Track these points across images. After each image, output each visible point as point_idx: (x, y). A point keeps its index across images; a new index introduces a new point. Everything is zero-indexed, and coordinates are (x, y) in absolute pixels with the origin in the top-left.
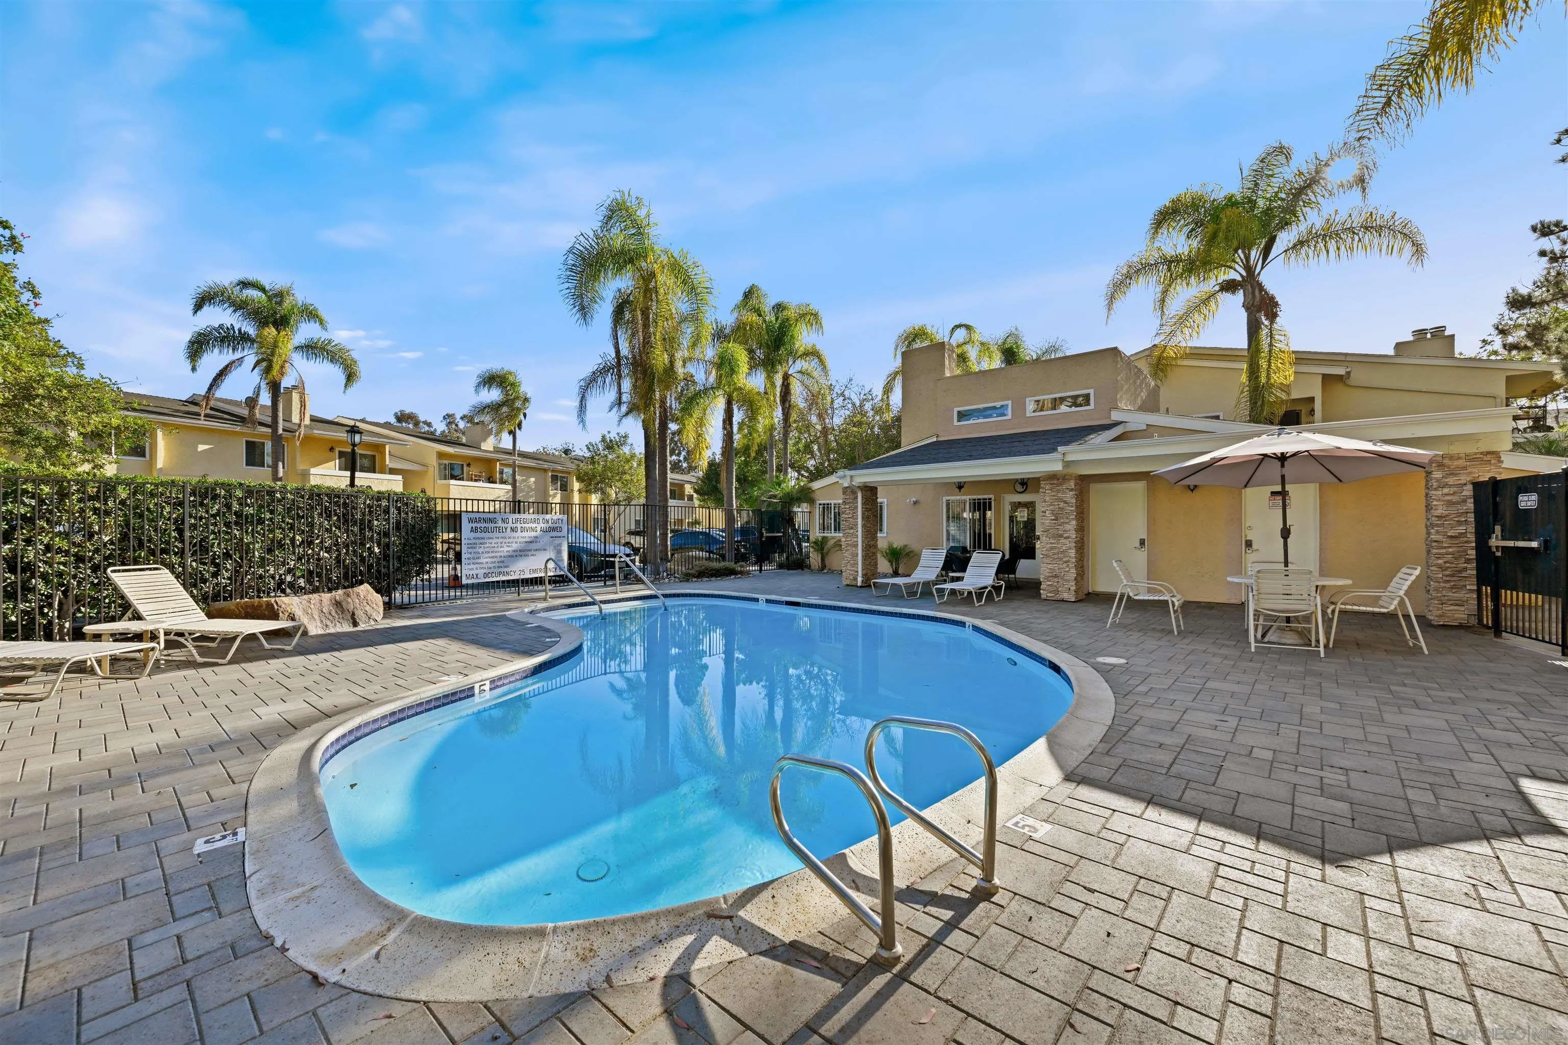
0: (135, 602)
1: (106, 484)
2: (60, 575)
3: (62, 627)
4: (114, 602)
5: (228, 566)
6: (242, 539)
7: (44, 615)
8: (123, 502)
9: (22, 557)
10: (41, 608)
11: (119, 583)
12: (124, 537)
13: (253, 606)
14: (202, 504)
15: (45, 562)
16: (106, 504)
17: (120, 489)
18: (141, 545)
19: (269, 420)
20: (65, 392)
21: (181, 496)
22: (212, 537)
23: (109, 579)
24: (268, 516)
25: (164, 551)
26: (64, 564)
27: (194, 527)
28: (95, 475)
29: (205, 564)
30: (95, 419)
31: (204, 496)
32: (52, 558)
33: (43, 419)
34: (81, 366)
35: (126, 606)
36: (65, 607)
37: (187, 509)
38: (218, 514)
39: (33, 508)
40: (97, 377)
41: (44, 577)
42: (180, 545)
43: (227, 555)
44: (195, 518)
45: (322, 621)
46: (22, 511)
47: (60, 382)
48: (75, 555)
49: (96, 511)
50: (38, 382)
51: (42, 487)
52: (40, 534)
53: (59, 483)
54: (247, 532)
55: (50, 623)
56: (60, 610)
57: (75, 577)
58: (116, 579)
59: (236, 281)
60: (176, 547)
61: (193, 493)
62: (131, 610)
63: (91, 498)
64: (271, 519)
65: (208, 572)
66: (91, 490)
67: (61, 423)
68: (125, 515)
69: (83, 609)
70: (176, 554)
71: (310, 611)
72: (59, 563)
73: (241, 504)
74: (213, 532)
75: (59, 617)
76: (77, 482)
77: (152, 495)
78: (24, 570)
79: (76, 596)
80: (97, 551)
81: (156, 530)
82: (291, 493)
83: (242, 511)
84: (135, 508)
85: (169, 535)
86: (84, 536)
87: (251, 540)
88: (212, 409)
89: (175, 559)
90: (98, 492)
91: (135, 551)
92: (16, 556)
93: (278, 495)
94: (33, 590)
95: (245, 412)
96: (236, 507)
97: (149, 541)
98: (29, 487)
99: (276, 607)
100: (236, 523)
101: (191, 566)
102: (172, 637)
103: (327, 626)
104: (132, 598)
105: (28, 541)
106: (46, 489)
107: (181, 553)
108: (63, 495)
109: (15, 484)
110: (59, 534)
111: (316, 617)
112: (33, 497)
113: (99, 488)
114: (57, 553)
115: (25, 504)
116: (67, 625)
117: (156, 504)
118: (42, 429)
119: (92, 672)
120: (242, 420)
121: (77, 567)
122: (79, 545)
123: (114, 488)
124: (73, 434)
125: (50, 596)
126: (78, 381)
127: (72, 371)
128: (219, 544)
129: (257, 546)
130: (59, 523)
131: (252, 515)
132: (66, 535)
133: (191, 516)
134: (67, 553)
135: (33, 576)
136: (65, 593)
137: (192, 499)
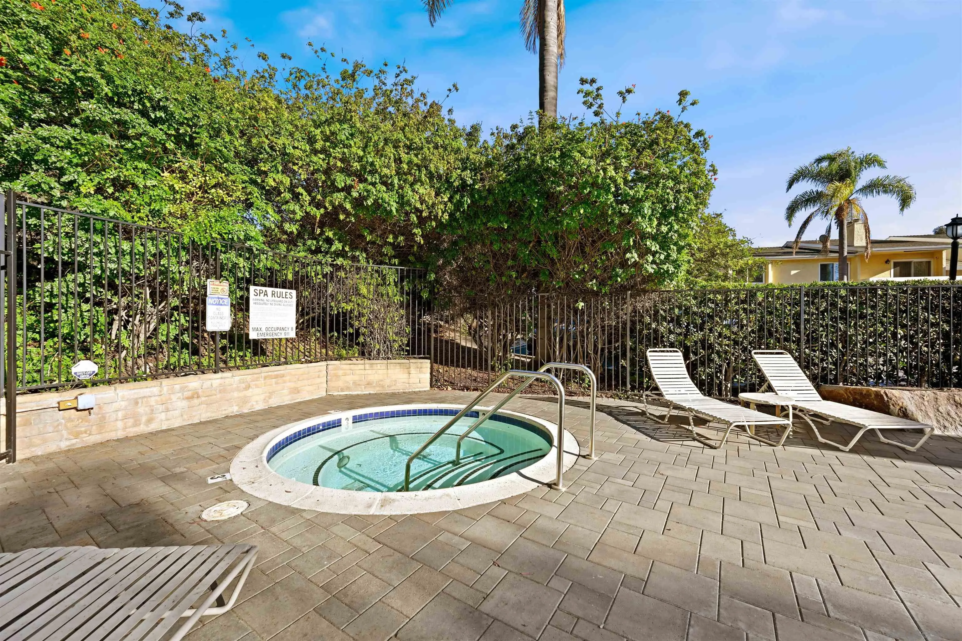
0: (769, 378)
1: (751, 291)
2: (726, 352)
3: (726, 386)
4: (755, 374)
5: (833, 354)
6: (845, 332)
7: (718, 378)
8: (760, 304)
9: (708, 340)
10: (717, 372)
11: (759, 362)
12: (761, 329)
13: (860, 393)
14: (813, 303)
15: (719, 344)
16: (750, 305)
17: (759, 294)
18: (770, 334)
19: (837, 248)
20: (728, 250)
21: (797, 297)
22: (821, 329)
23: (752, 358)
24: (870, 311)
25: (786, 340)
26: (728, 346)
27: (807, 321)
28: (744, 286)
29: (815, 351)
30: (741, 262)
31: (815, 295)
32: (722, 341)
33: (718, 265)
34: (734, 235)
35: (763, 379)
36: (728, 374)
37: (803, 307)
38: (826, 310)
39: (713, 309)
40: (742, 238)
41: (718, 353)
42: (797, 335)
43: (833, 345)
44: (808, 314)
45: (938, 421)
46: (708, 311)
47: (726, 246)
48: (734, 340)
49: (745, 310)
50: (717, 247)
51: (718, 296)
52: (716, 326)
53: (725, 292)
54: (850, 325)
55: (721, 382)
56: (725, 376)
57: (733, 354)
58: (757, 360)
59: (813, 161)
60: (795, 337)
61: (807, 295)
62: (766, 384)
63: (743, 302)
64: (872, 314)
65: (817, 357)
66: (742, 296)
67: (726, 267)
68: (762, 313)
69: (737, 377)
70: (794, 342)
71: (923, 408)
72: (726, 345)
73: (844, 302)
74: (822, 326)
75: (725, 380)
76: (735, 291)
77: (778, 298)
78: (708, 349)
79: (734, 367)
80: (745, 337)
81: (780, 324)
82: (892, 289)
83: (846, 307)
84: (768, 308)
85: (790, 327)
86: (738, 327)
87: (854, 333)
88: (800, 248)
89: (793, 346)
90: (746, 297)
91: (767, 339)
92: (704, 340)
93: (880, 292)
94: (712, 361)
95: (820, 246)
96: (840, 304)
97: (776, 332)
98: (711, 296)
99: (886, 399)
100: (841, 318)
101: (805, 352)
102: (797, 412)
103: (945, 427)
104: (767, 375)
105: (711, 330)
106: (719, 297)
107: (798, 342)
108: (727, 301)
109: (705, 294)
110: (725, 326)
111: (932, 415)
112: (713, 303)
113: (747, 294)
114: (725, 338)
115: (710, 308)
116: (729, 385)
117: (781, 304)
118: (718, 271)
119: (745, 430)
120: (818, 251)
121: (735, 348)
122: (735, 334)
123: (755, 294)
124: (730, 272)
125: (721, 366)
126: (734, 243)
127: (730, 238)
128: (826, 335)
129: (860, 338)
130: (725, 319)
131: (855, 311)
132: (728, 327)
133: (805, 313)
134: (729, 337)
135: (712, 353)
136: (728, 364)
137: (806, 299)
